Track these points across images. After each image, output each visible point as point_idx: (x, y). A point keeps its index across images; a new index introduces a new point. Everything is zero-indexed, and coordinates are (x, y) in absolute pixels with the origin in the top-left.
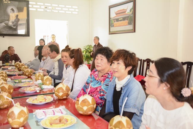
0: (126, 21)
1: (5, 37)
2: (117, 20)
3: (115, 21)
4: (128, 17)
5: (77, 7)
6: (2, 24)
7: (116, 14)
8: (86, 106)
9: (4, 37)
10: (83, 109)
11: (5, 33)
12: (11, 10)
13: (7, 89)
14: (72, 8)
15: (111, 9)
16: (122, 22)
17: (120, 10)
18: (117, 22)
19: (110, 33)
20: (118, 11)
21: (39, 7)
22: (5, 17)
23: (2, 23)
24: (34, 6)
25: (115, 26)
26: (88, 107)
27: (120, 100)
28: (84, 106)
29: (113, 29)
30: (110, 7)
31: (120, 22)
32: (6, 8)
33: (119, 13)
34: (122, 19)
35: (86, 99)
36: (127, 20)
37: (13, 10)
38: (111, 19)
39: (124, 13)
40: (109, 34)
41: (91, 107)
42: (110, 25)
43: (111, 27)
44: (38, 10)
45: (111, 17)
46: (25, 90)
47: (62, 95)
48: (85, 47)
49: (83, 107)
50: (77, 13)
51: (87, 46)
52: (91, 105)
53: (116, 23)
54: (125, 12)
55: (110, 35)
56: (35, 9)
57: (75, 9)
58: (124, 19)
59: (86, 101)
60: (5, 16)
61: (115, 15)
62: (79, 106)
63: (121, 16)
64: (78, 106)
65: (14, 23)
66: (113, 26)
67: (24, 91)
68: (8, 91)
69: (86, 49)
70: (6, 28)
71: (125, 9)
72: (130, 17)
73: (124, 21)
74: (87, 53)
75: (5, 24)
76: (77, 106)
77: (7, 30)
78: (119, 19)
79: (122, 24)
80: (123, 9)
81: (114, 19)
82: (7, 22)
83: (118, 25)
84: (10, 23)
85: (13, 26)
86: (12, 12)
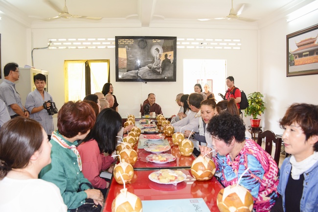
0: (315, 57)
1: (147, 82)
2: (300, 55)
3: (296, 57)
6: (145, 67)
7: (298, 46)
8: (235, 206)
10: (228, 210)
11: (148, 78)
13: (129, 156)
14: (232, 42)
15: (289, 39)
16: (308, 57)
17: (305, 39)
18: (300, 59)
19: (289, 75)
20: (301, 42)
21: (188, 43)
24: (183, 43)
25: (296, 64)
26: (237, 208)
27: (302, 199)
28: (231, 206)
29: (292, 69)
30: (289, 37)
31: (304, 58)
32: (150, 49)
33: (304, 45)
34: (308, 53)
35: (235, 194)
36: (317, 54)
38: (290, 53)
39: (312, 45)
40: (287, 76)
41: (243, 208)
42: (289, 62)
43: (291, 66)
44: (188, 47)
45: (289, 51)
46: (154, 158)
47: (202, 174)
48: (250, 95)
49: (228, 206)
50: (239, 48)
51: (253, 94)
52: (243, 206)
53: (298, 59)
54: (313, 42)
55: (289, 77)
56: (183, 47)
57: (237, 43)
58: (311, 53)
59: (235, 197)
60: (149, 58)
61: (297, 48)
62: (223, 205)
63: (307, 48)
64: (221, 203)
65: (159, 65)
66: (294, 64)
67: (152, 160)
68: (130, 159)
69: (252, 98)
70: (149, 72)
71: (312, 37)
73: (312, 56)
74: (253, 104)
75: (148, 67)
76: (219, 202)
78: (304, 54)
79: (309, 61)
80: (310, 38)
81: (294, 55)
82: (151, 64)
83: (301, 62)
84: (154, 66)
85: (156, 69)
86: (157, 52)
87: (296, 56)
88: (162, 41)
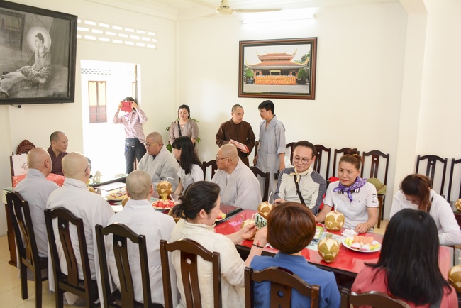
0: (291, 78)
1: (22, 106)
2: (266, 72)
3: (258, 74)
4: (297, 70)
5: (154, 34)
6: (15, 73)
7: (262, 60)
9: (19, 107)
11: (21, 97)
12: (37, 38)
14: (146, 36)
15: (245, 48)
16: (280, 77)
17: (273, 53)
18: (266, 76)
20: (268, 55)
21: (87, 30)
22: (22, 56)
23: (15, 71)
24: (79, 28)
25: (256, 82)
29: (248, 88)
30: (244, 44)
31: (272, 77)
33: (272, 60)
34: (280, 71)
36: (294, 74)
37: (40, 37)
38: (246, 67)
39: (286, 62)
42: (245, 79)
43: (247, 83)
45: (245, 63)
50: (154, 47)
53: (261, 76)
54: (289, 59)
55: (242, 98)
56: (80, 36)
57: (152, 37)
58: (285, 72)
60: (23, 54)
63: (277, 65)
65: (42, 70)
66: (253, 82)
70: (24, 83)
71: (287, 53)
72: (303, 70)
73: (286, 76)
75: (22, 72)
77: (27, 88)
78: (271, 71)
79: (280, 82)
80: (283, 53)
81: (254, 70)
82: (27, 67)
83: (267, 81)
84: (33, 70)
85: (38, 78)
86: (39, 42)
87: (258, 71)
88: (50, 20)
